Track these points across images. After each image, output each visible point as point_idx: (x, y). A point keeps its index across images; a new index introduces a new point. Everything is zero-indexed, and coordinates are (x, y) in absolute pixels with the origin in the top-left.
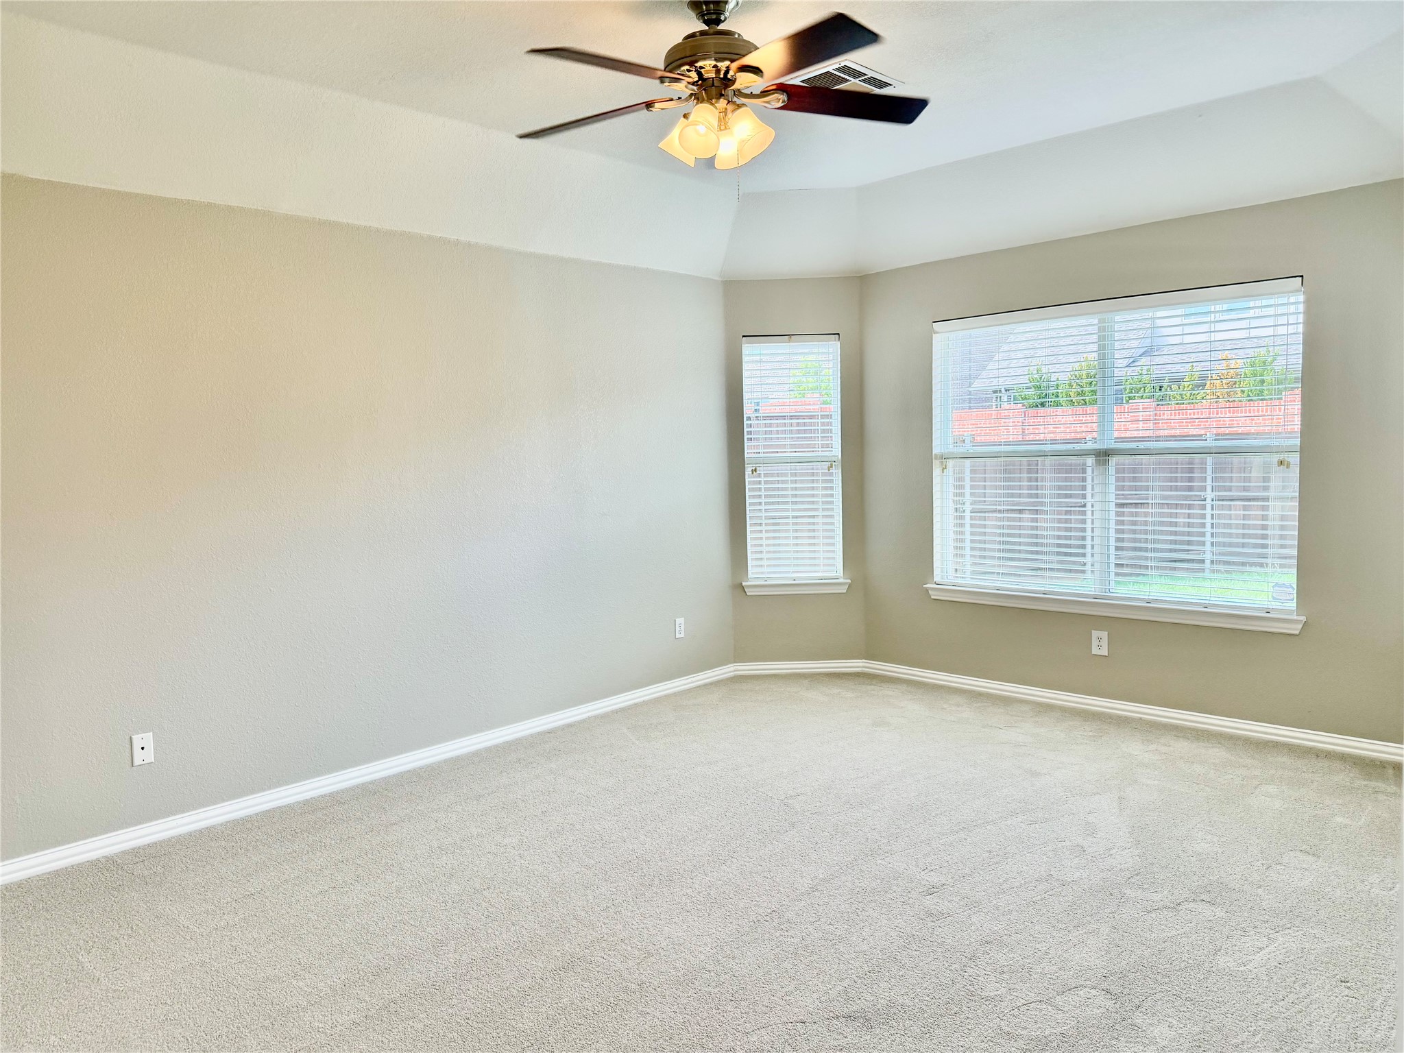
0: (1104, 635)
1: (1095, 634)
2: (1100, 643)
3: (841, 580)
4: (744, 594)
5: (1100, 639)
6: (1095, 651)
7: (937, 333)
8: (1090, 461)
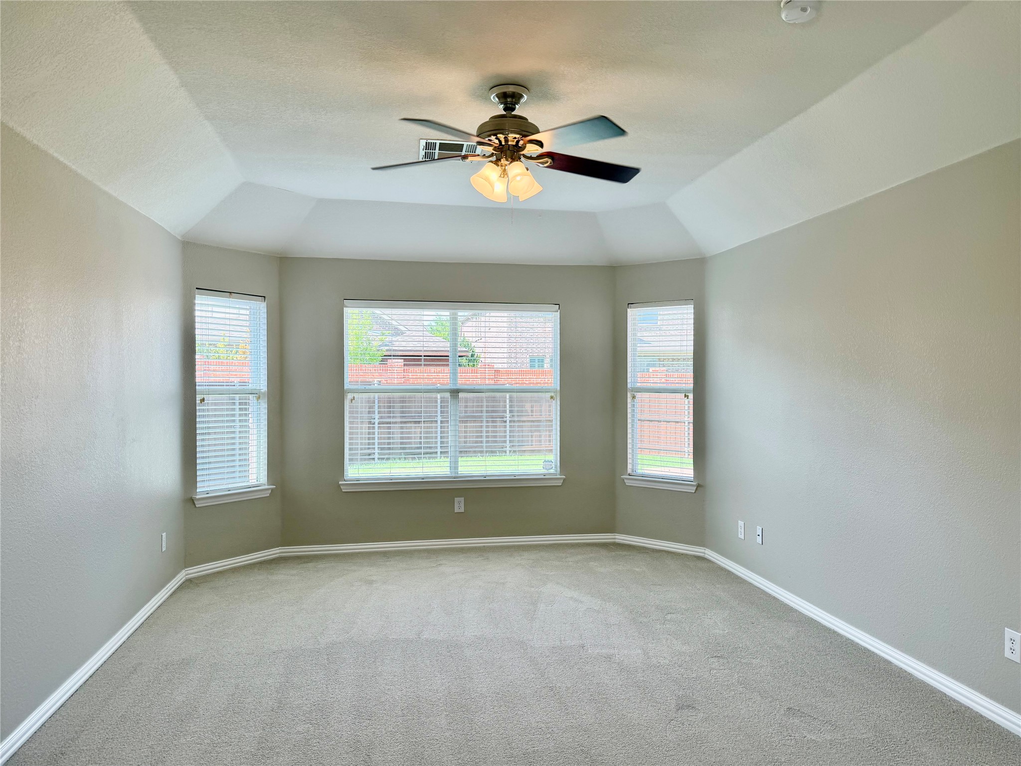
0: (462, 499)
1: (456, 499)
2: (459, 506)
3: (267, 487)
4: (194, 506)
5: (459, 503)
6: (456, 510)
7: (347, 307)
8: (448, 395)
